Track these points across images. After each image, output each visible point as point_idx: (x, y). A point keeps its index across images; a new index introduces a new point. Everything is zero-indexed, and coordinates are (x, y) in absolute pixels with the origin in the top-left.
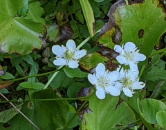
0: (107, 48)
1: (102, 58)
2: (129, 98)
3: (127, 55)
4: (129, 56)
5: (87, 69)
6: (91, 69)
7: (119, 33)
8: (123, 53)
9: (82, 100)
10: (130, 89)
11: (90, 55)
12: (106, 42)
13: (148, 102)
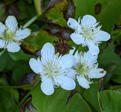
0: (57, 26)
1: (50, 37)
2: (84, 89)
3: (85, 33)
4: (88, 34)
5: (32, 50)
6: (37, 51)
7: (71, 7)
8: (79, 29)
9: (25, 89)
10: (86, 77)
11: (36, 34)
12: (55, 17)
13: (109, 95)
